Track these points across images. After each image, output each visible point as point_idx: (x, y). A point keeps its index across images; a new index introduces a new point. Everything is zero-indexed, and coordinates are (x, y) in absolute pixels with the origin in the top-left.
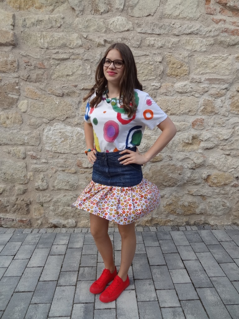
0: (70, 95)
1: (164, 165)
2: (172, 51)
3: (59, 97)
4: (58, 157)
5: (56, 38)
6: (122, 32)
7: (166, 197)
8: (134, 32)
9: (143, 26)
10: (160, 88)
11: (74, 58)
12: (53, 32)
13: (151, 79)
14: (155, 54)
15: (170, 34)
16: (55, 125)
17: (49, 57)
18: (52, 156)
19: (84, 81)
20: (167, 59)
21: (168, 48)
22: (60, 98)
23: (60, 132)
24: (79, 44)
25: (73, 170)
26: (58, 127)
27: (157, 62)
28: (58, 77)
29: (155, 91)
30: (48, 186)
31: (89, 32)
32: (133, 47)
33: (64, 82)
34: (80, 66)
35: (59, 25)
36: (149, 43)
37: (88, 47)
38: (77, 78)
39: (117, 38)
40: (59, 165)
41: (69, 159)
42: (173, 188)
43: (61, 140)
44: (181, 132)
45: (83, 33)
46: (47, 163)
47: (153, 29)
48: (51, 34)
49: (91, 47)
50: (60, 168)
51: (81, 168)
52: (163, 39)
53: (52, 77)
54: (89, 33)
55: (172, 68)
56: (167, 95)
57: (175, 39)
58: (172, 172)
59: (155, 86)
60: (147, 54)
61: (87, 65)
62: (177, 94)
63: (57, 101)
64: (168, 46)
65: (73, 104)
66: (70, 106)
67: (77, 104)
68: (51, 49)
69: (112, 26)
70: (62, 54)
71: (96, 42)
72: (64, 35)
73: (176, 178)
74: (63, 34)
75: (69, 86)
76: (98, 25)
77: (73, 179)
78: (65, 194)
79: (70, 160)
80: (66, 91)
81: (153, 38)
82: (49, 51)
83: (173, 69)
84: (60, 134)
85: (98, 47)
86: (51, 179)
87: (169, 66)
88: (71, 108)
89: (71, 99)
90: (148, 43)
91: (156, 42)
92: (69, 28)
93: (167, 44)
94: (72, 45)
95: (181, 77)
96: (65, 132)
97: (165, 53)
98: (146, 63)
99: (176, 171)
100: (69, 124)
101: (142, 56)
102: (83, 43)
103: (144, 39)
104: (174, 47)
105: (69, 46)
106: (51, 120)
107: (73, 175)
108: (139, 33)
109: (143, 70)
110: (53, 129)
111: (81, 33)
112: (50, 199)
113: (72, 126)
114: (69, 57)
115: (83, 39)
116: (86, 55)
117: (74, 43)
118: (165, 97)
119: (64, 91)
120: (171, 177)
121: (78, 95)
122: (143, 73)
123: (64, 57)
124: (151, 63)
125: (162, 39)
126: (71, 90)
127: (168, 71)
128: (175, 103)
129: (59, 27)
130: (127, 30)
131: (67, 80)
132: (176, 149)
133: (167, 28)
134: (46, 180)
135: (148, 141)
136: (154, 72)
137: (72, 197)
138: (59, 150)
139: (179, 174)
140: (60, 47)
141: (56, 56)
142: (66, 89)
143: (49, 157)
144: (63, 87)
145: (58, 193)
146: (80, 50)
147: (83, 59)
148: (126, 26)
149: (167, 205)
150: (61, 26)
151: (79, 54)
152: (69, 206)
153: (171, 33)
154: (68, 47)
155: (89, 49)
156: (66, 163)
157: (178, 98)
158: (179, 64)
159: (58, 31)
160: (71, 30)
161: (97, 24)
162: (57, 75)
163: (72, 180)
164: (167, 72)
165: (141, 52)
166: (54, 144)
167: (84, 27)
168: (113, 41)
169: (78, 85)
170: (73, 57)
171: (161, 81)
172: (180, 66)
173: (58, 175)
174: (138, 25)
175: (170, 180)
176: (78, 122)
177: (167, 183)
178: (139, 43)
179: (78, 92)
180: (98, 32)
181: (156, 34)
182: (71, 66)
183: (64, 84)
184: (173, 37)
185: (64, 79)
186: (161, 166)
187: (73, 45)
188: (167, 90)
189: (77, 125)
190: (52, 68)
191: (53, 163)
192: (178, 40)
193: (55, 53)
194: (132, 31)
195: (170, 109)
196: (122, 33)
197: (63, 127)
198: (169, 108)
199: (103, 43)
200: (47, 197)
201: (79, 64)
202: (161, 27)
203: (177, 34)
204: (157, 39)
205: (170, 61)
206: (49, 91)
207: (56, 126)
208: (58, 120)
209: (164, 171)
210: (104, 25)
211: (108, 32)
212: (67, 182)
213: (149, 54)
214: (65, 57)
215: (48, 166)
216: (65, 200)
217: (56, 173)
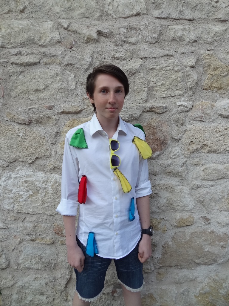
0: (41, 123)
1: (196, 232)
2: (213, 48)
3: (23, 125)
4: (25, 219)
5: (16, 29)
6: (128, 17)
7: (199, 281)
8: (148, 16)
9: (164, 6)
10: (191, 109)
11: (48, 62)
12: (11, 20)
13: (176, 94)
14: (183, 53)
15: (211, 18)
16: (18, 170)
17: (6, 60)
18: (13, 219)
19: (65, 99)
20: (204, 62)
21: (206, 43)
22: (26, 126)
23: (26, 182)
24: (56, 39)
25: (49, 239)
26: (22, 173)
27: (186, 67)
28: (21, 93)
29: (183, 114)
30: (9, 264)
31: (72, 18)
32: (147, 42)
33: (31, 102)
34: (57, 74)
35: (22, 8)
36: (173, 36)
37: (71, 44)
38: (53, 94)
39: (120, 28)
40: (26, 232)
41: (42, 223)
42: (212, 267)
43: (28, 194)
44: (225, 180)
45: (62, 21)
46: (7, 228)
47: (181, 12)
48: (8, 22)
49: (76, 42)
50: (27, 236)
51: (60, 236)
52: (199, 28)
53: (12, 94)
54: (71, 21)
55: (213, 76)
56: (202, 121)
57: (219, 28)
58: (210, 244)
59: (183, 106)
60: (171, 54)
61: (68, 72)
62: (220, 118)
63: (21, 131)
64: (207, 38)
65: (48, 136)
66: (41, 141)
67: (53, 136)
68: (8, 47)
69: (111, 7)
70: (27, 55)
71: (83, 35)
72: (30, 23)
73: (216, 252)
74: (28, 21)
75: (40, 108)
76: (87, 7)
77: (48, 252)
78: (37, 276)
79: (43, 225)
80: (35, 116)
81: (181, 27)
82: (5, 51)
83: (215, 78)
84: (26, 185)
85: (87, 43)
86: (14, 252)
87: (207, 73)
88: (44, 144)
89: (44, 128)
90: (171, 34)
91: (185, 33)
92: (39, 13)
93: (205, 36)
94: (43, 41)
95: (227, 91)
96: (35, 182)
97: (202, 52)
98: (167, 69)
99: (217, 242)
100: (41, 168)
101: (162, 57)
102: (62, 37)
103: (164, 29)
104: (216, 41)
105: (39, 42)
106: (11, 162)
107: (48, 247)
108: (157, 18)
109: (163, 80)
110: (15, 176)
111: (59, 20)
112: (12, 283)
113: (45, 172)
114: (38, 61)
115: (61, 30)
116: (66, 58)
117: (46, 37)
118: (199, 124)
119: (31, 115)
120: (208, 251)
121: (55, 122)
122: (162, 85)
123: (29, 61)
124: (176, 69)
125: (196, 27)
126: (42, 114)
127: (205, 81)
128: (217, 134)
129: (22, 11)
130: (137, 13)
131: (37, 98)
132: (217, 207)
133: (206, 10)
134: (5, 254)
135: (170, 195)
136: (182, 83)
137: (46, 281)
138: (26, 209)
139: (222, 247)
140: (23, 45)
141: (17, 60)
142: (34, 113)
143: (9, 219)
144: (30, 109)
145: (26, 274)
146: (57, 49)
147: (62, 63)
148: (135, 8)
149: (201, 294)
150: (24, 9)
151: (55, 55)
152: (42, 294)
153: (213, 18)
154: (37, 44)
155: (71, 48)
156: (37, 228)
157: (222, 125)
158: (225, 70)
159: (19, 17)
160: (43, 15)
161: (86, 5)
162: (20, 90)
163: (47, 254)
164: (203, 84)
165: (160, 50)
166: (16, 200)
167: (64, 11)
168: (112, 32)
169: (54, 106)
170: (45, 60)
171: (193, 97)
172: (226, 73)
173: (25, 248)
174: (156, 4)
175: (205, 256)
176: (56, 165)
177: (200, 259)
178: (156, 36)
179: (55, 117)
180: (87, 19)
181: (186, 20)
182: (42, 76)
183: (32, 105)
184: (215, 23)
185: (31, 97)
186: (192, 233)
187: (46, 40)
188: (203, 113)
189: (53, 169)
190: (12, 78)
191: (16, 229)
192: (224, 28)
193: (16, 55)
194: (144, 16)
195: (209, 143)
196: (127, 19)
197: (32, 173)
198: (206, 142)
199: (95, 36)
200: (8, 280)
201: (56, 72)
202: (194, 8)
203: (223, 19)
204: (187, 27)
205: (210, 65)
206: (7, 116)
207: (20, 171)
208: (23, 162)
209: (196, 242)
210: (98, 7)
211: (104, 17)
212: (38, 258)
213: (174, 53)
214: (32, 60)
215: (7, 233)
216: (36, 285)
217: (22, 244)
